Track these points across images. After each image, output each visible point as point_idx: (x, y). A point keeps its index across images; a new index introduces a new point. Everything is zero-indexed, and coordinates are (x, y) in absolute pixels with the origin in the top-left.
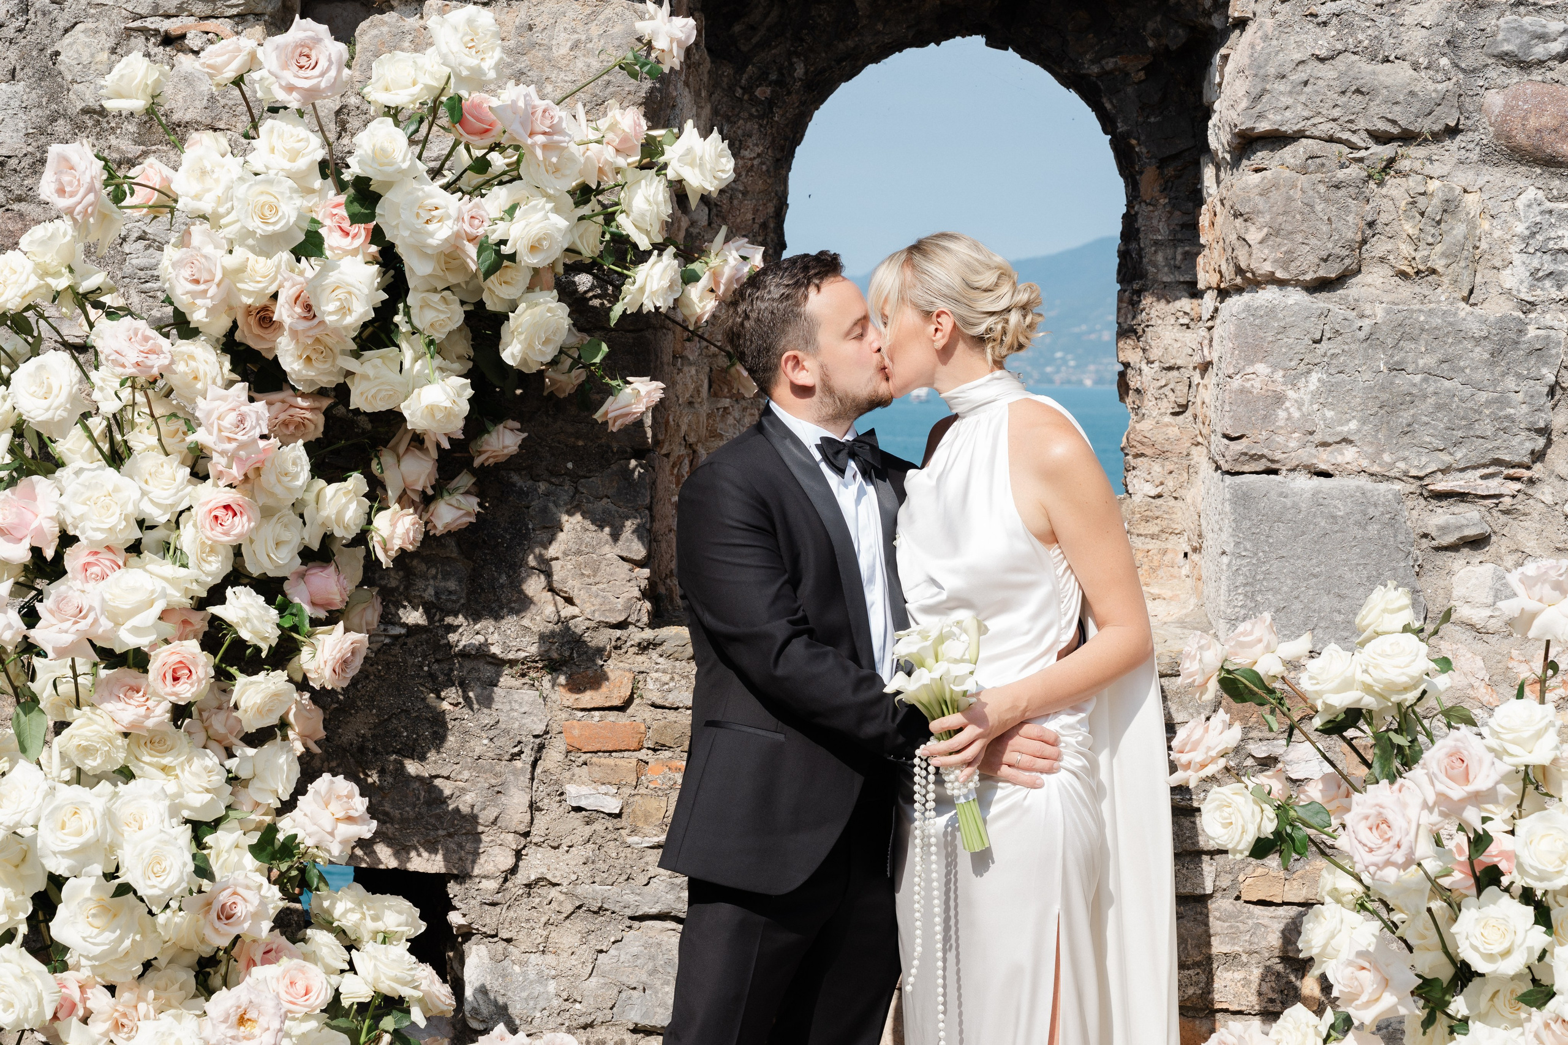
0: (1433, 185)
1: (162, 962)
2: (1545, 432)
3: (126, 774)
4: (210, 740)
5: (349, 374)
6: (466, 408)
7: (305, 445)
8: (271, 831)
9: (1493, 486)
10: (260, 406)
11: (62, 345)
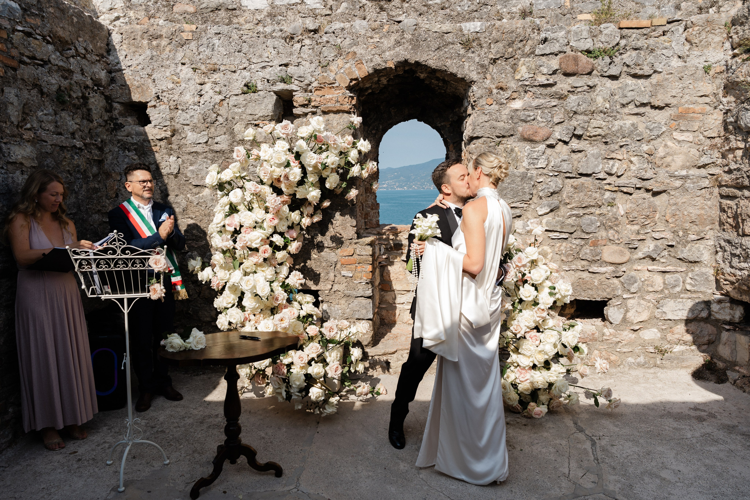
0: (509, 146)
1: (264, 309)
2: (532, 194)
3: (255, 272)
4: (271, 265)
5: (296, 191)
6: (320, 196)
7: (288, 205)
8: (284, 282)
9: (522, 205)
10: (279, 198)
11: (238, 187)
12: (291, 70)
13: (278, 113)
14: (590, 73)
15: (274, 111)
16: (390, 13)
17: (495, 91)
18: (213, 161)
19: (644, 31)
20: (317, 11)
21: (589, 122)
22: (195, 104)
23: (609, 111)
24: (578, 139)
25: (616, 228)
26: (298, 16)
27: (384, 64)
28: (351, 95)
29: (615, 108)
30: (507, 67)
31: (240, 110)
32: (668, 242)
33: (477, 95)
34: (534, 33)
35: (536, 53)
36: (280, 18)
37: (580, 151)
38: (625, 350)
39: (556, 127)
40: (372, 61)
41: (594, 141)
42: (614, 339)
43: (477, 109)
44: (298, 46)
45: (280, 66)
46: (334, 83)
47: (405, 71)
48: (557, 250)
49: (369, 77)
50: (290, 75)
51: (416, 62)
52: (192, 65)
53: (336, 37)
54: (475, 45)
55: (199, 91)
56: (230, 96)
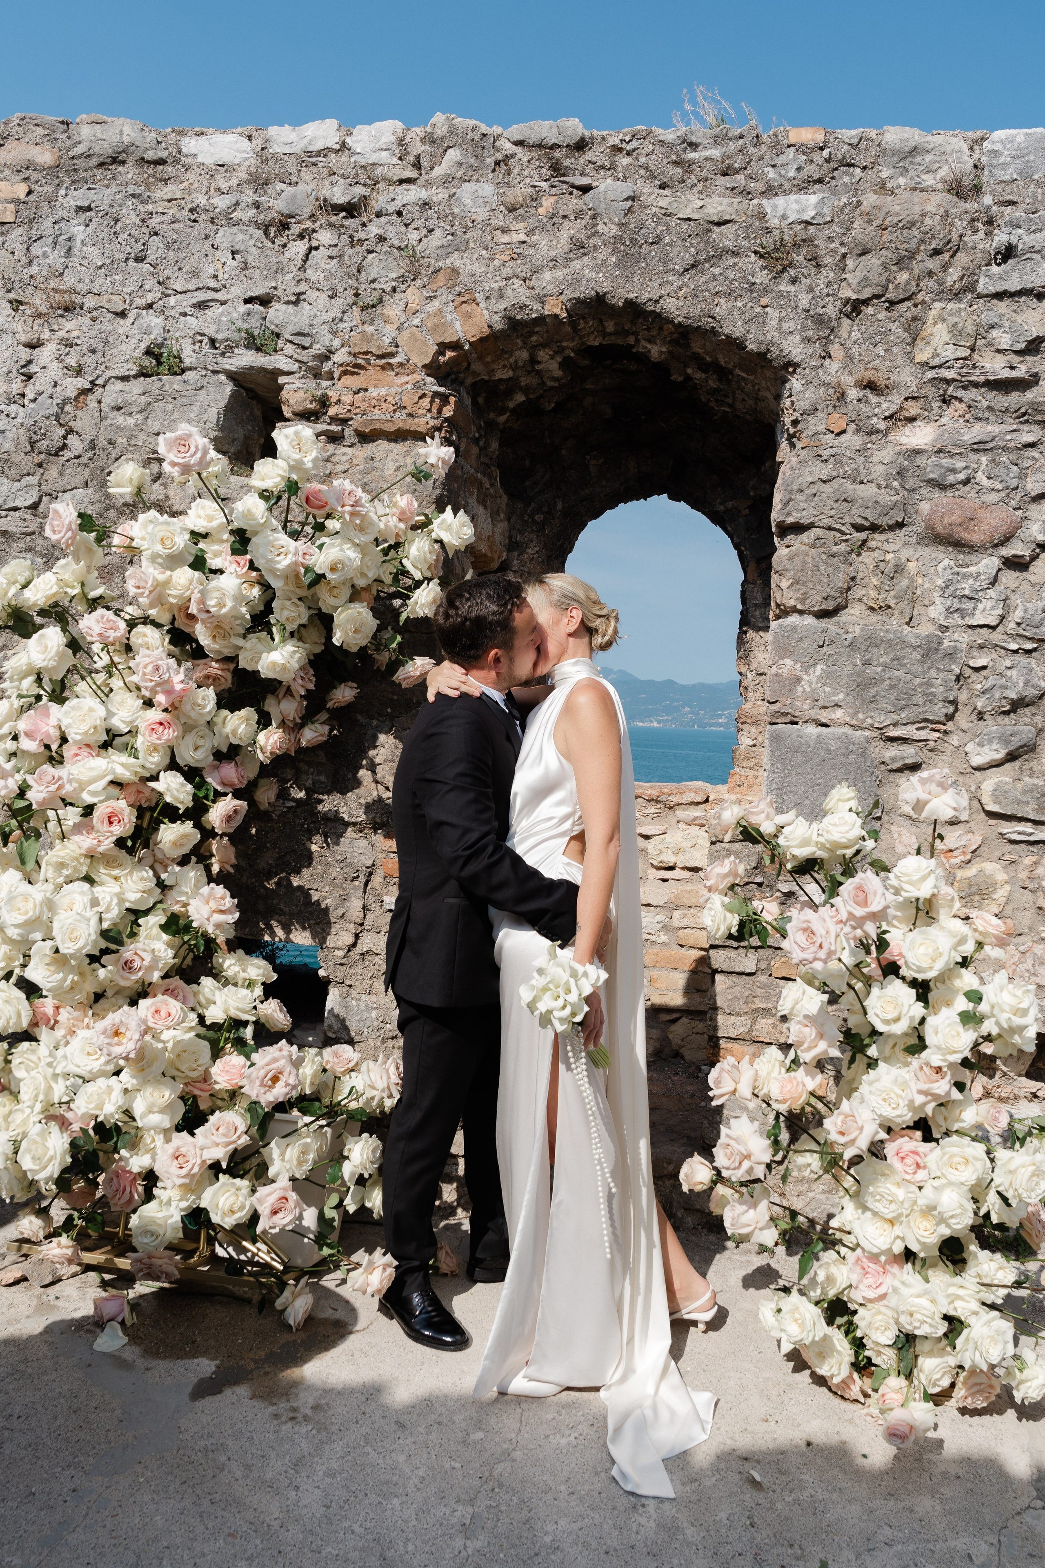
0: (889, 557)
1: (110, 993)
2: (954, 703)
3: (89, 879)
5: (239, 648)
7: (215, 689)
9: (924, 734)
13: (239, 435)
15: (223, 429)
17: (853, 393)
20: (380, 169)
22: (11, 401)
27: (537, 306)
28: (440, 389)
30: (893, 327)
31: (131, 421)
33: (803, 405)
34: (976, 231)
35: (980, 288)
39: (1033, 506)
40: (501, 296)
43: (801, 445)
44: (301, 247)
45: (247, 301)
46: (392, 355)
48: (1023, 874)
49: (492, 340)
50: (272, 327)
51: (630, 304)
52: (9, 291)
53: (407, 225)
54: (801, 258)
55: (23, 362)
56: (107, 382)
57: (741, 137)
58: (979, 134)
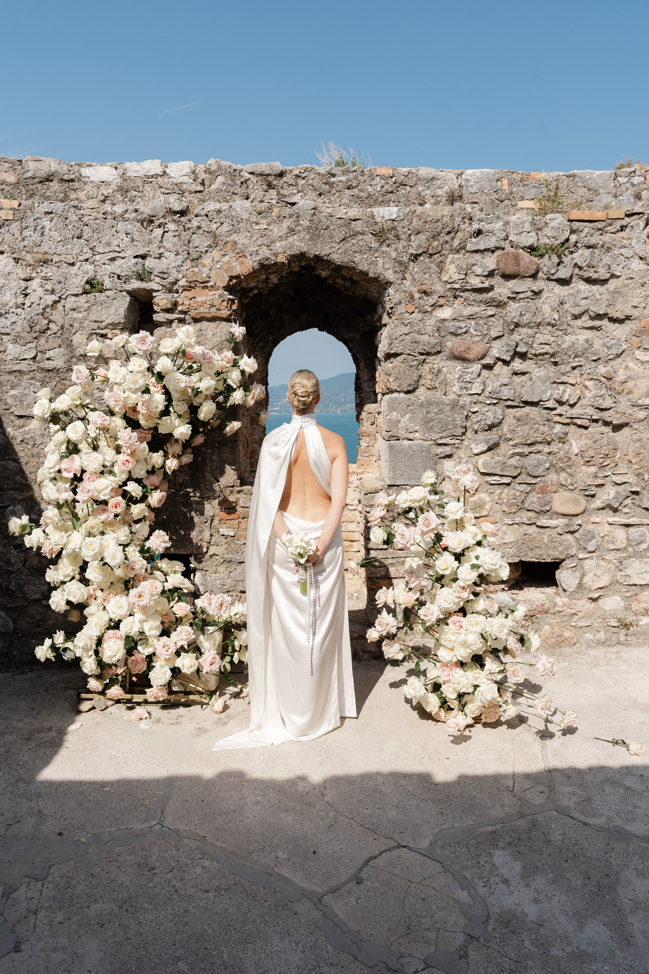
1: (115, 582)
2: (465, 427)
3: (103, 533)
4: (125, 523)
5: (158, 424)
6: (190, 432)
7: (147, 443)
8: (143, 546)
9: (453, 441)
10: (135, 433)
11: (79, 419)
12: (150, 263)
13: (132, 319)
14: (534, 276)
15: (126, 317)
16: (281, 192)
17: (417, 296)
18: (43, 384)
19: (599, 225)
20: (185, 186)
21: (534, 337)
22: (17, 307)
23: (559, 322)
24: (520, 358)
25: (568, 470)
26: (158, 192)
27: (274, 258)
28: (231, 297)
29: (565, 320)
30: (432, 265)
31: (80, 315)
32: (632, 488)
33: (395, 300)
34: (465, 223)
35: (468, 248)
36: (134, 193)
37: (524, 374)
38: (581, 624)
39: (494, 342)
40: (257, 254)
41: (541, 360)
42: (569, 611)
43: (394, 318)
44: (160, 231)
45: (135, 257)
46: (208, 282)
47: (301, 267)
48: (496, 498)
49: (254, 274)
50: (148, 269)
51: (316, 256)
52: (13, 253)
53: (211, 221)
54: (391, 236)
55: (23, 288)
56: (67, 297)
57: (355, 171)
58: (460, 171)
